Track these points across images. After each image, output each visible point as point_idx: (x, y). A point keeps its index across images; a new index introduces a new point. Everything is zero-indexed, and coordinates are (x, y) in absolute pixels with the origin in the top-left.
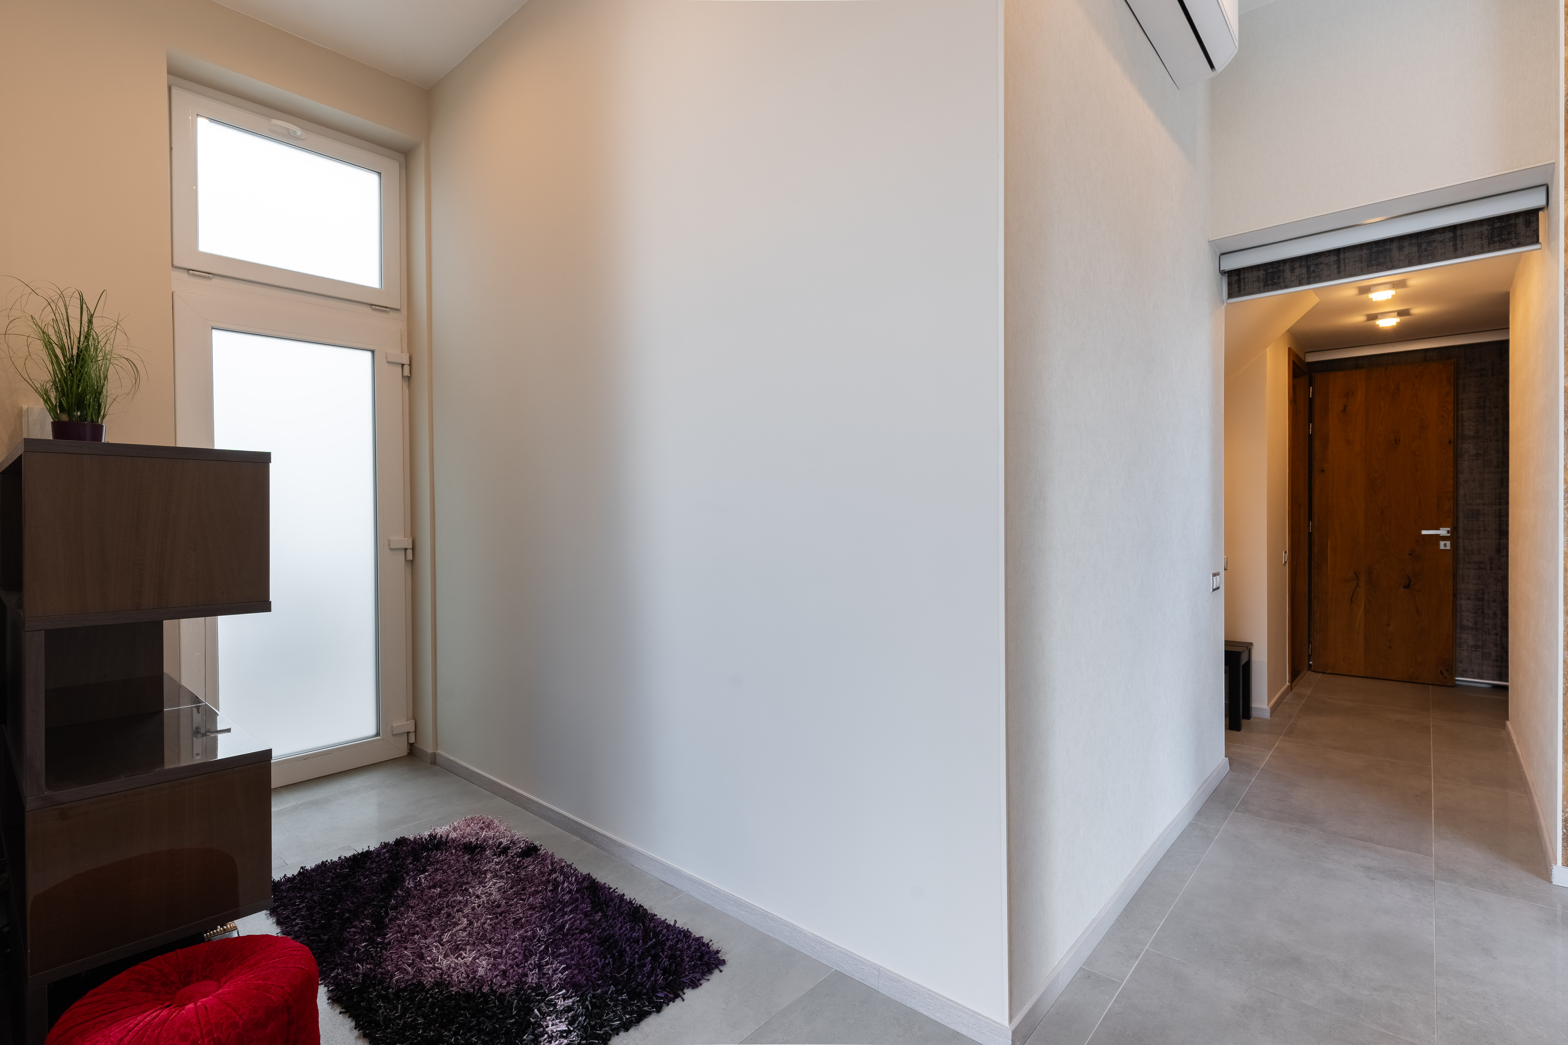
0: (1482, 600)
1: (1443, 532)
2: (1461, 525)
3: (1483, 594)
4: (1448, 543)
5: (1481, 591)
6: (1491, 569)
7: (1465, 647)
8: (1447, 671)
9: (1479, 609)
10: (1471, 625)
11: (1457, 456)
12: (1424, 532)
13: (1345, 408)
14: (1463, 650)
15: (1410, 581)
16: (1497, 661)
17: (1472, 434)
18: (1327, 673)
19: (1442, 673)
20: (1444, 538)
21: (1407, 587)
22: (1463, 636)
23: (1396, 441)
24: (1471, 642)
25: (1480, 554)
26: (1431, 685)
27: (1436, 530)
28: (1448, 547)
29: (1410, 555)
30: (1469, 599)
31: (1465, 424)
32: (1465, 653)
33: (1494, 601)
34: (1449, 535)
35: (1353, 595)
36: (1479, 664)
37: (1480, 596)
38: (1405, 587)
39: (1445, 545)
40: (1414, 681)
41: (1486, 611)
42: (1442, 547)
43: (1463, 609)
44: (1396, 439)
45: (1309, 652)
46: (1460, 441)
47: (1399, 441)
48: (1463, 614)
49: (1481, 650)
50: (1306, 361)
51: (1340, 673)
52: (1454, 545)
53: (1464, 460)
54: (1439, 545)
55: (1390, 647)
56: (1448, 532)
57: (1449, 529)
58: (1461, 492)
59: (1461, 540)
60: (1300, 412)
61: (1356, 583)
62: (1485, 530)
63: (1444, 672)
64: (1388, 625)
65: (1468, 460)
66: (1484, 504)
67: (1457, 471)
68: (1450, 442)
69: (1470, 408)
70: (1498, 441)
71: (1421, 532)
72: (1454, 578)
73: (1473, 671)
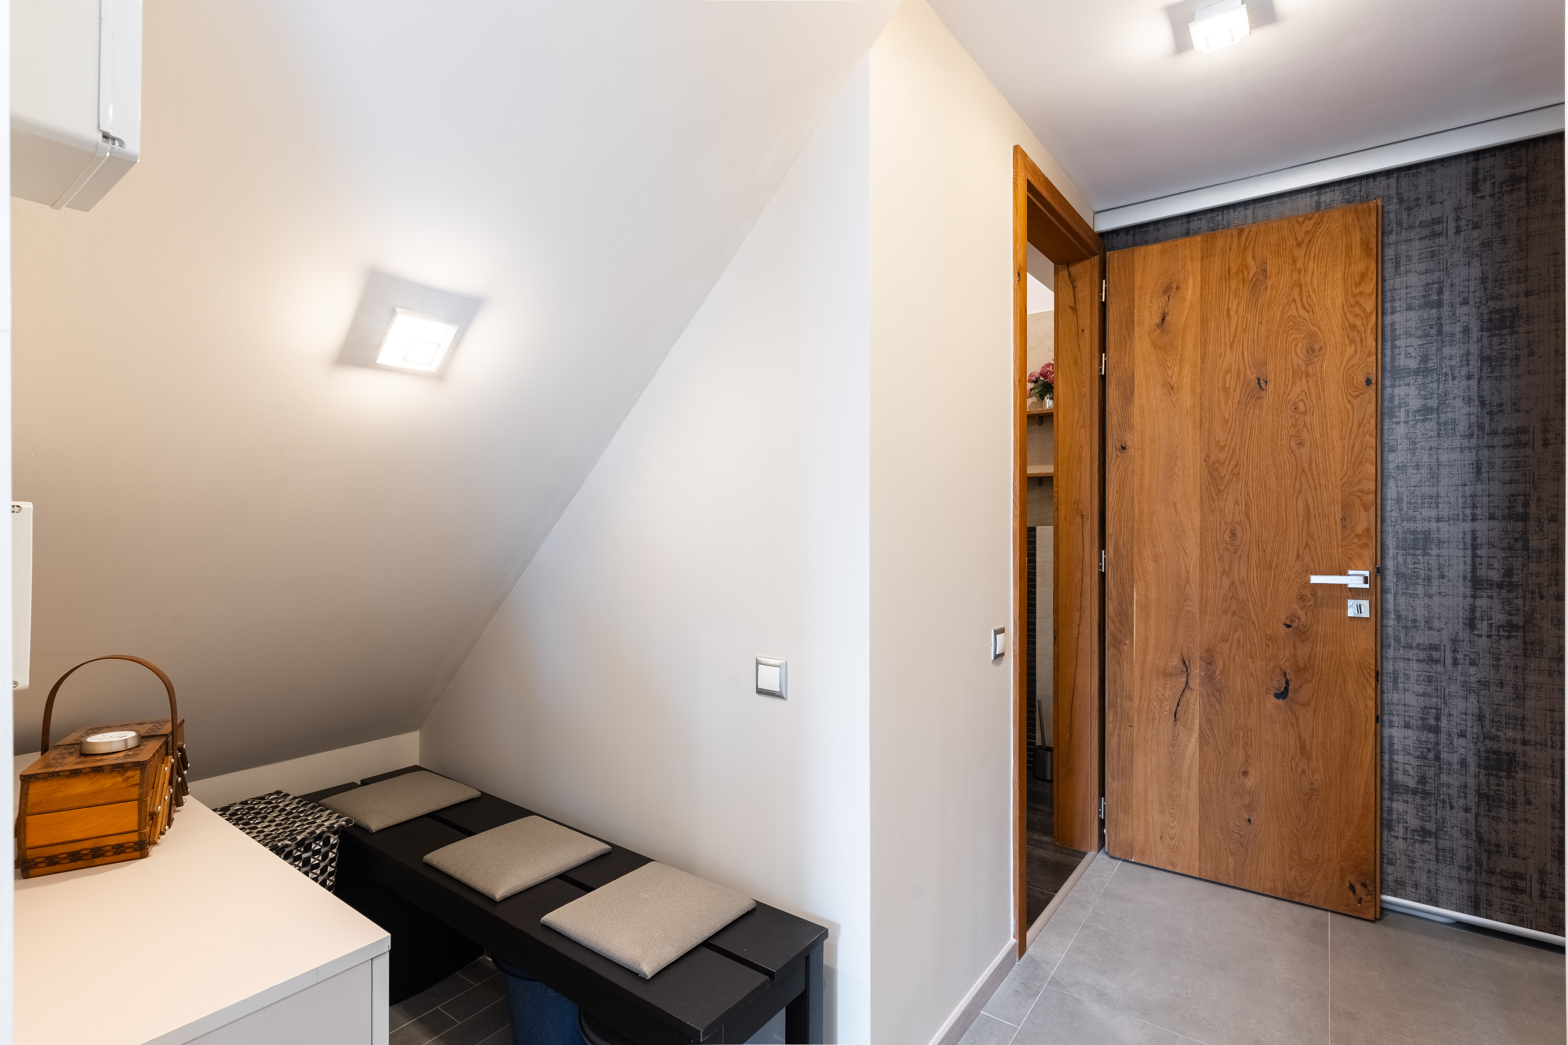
0: (1436, 730)
1: (1355, 580)
2: (1390, 564)
3: (1438, 718)
4: (1365, 604)
5: (1433, 711)
6: (1455, 663)
7: (1400, 830)
8: (1364, 885)
9: (1429, 750)
10: (1412, 783)
11: (1382, 414)
12: (1315, 579)
13: (1163, 319)
14: (1397, 838)
15: (1287, 683)
16: (1469, 869)
17: (1413, 364)
18: (1131, 862)
19: (1352, 887)
20: (1357, 593)
21: (1282, 694)
22: (1395, 805)
23: (1259, 383)
24: (1414, 822)
25: (1430, 629)
26: (1331, 911)
27: (1341, 574)
28: (1366, 613)
29: (1288, 626)
30: (1407, 726)
31: (1397, 343)
32: (1399, 844)
33: (1462, 735)
34: (1367, 586)
35: (1178, 705)
36: (1429, 871)
37: (1432, 722)
38: (1277, 696)
39: (1359, 608)
40: (1296, 900)
41: (1444, 756)
42: (1351, 612)
43: (1396, 747)
44: (1259, 379)
45: (1100, 813)
46: (1388, 382)
47: (1266, 382)
48: (1395, 757)
49: (1434, 840)
50: (1096, 230)
51: (1155, 865)
52: (1379, 611)
53: (1398, 423)
54: (1346, 607)
55: (1249, 820)
56: (1366, 580)
57: (1367, 573)
58: (1391, 492)
59: (1390, 597)
60: (1083, 331)
61: (1184, 679)
62: (1442, 576)
63: (1358, 887)
64: (1245, 773)
65: (1406, 422)
66: (1438, 520)
67: (1381, 448)
68: (1368, 382)
69: (1409, 308)
70: (1469, 377)
71: (1309, 580)
72: (1377, 680)
73: (1416, 886)
